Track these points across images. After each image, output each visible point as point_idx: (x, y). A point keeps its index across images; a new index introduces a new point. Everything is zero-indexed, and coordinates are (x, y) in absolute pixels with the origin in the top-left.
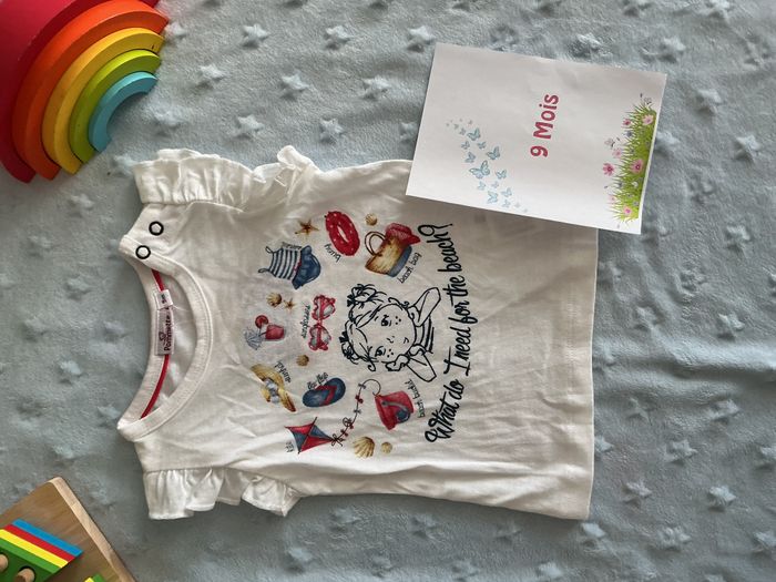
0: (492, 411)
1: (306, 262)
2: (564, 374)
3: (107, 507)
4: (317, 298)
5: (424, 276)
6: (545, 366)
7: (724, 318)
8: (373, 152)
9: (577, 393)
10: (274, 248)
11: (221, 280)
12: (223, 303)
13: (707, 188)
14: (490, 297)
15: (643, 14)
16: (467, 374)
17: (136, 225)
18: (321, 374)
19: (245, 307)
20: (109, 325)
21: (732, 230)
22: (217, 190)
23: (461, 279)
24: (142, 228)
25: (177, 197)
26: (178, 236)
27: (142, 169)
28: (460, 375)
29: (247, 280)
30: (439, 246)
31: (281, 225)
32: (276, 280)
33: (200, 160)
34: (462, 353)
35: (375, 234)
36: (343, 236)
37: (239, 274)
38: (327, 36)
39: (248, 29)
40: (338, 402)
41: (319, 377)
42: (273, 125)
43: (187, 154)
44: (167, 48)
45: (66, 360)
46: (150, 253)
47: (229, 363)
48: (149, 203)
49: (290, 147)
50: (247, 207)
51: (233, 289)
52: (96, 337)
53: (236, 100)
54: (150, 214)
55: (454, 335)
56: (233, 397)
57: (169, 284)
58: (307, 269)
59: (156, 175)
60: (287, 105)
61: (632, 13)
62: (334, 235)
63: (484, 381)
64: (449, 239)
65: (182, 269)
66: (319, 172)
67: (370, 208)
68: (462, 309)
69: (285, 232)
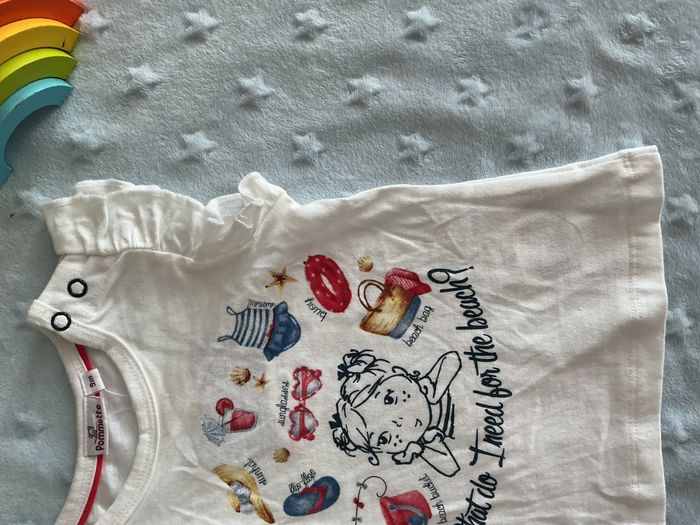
0: (533, 511)
1: (281, 325)
2: (627, 459)
4: (297, 371)
5: (438, 336)
6: (602, 450)
8: (363, 174)
9: (644, 482)
10: (237, 308)
11: (168, 352)
12: (171, 386)
14: (527, 361)
16: (501, 465)
17: (50, 285)
18: (307, 472)
19: (202, 388)
20: (22, 417)
22: (158, 233)
23: (487, 339)
24: (58, 289)
25: (104, 245)
26: (108, 296)
27: (55, 209)
28: (492, 467)
29: (202, 352)
30: (457, 296)
31: (246, 277)
32: (242, 349)
33: (133, 194)
34: (493, 437)
35: (371, 283)
36: (329, 287)
37: (192, 343)
38: (297, 24)
39: (192, 16)
40: (331, 509)
41: (303, 476)
42: (230, 143)
43: (116, 187)
44: (86, 45)
46: (69, 320)
47: (183, 465)
48: (66, 255)
49: (255, 174)
50: (200, 255)
51: (184, 365)
52: (6, 433)
53: (178, 112)
54: (69, 269)
55: (482, 413)
56: (191, 509)
57: (98, 360)
58: (282, 333)
59: (74, 216)
60: (249, 117)
62: (316, 286)
63: (524, 473)
64: (469, 287)
65: (115, 340)
66: (295, 206)
67: (363, 249)
68: (491, 379)
69: (252, 287)
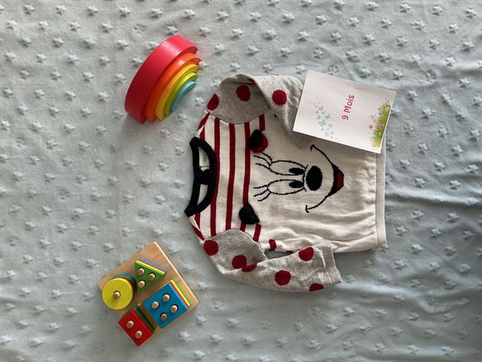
3: (176, 253)
7: (418, 180)
13: (412, 129)
15: (387, 61)
20: (177, 181)
21: (421, 146)
38: (264, 68)
39: (233, 64)
44: (200, 71)
45: (159, 195)
52: (171, 186)
61: (383, 61)
